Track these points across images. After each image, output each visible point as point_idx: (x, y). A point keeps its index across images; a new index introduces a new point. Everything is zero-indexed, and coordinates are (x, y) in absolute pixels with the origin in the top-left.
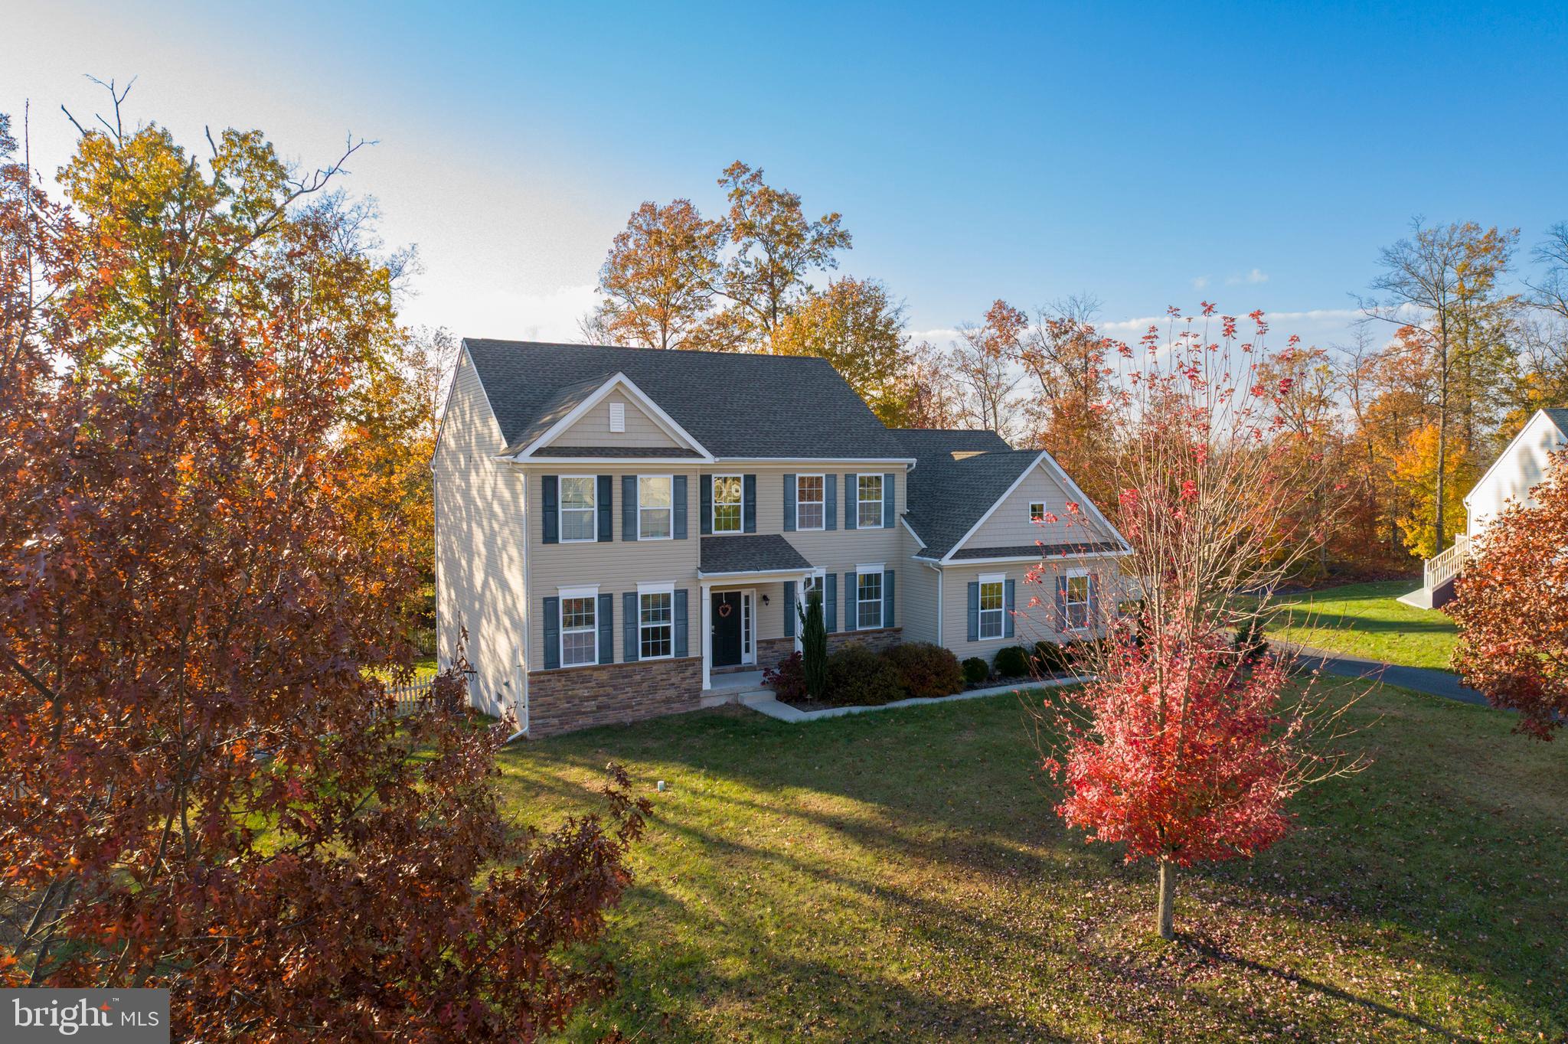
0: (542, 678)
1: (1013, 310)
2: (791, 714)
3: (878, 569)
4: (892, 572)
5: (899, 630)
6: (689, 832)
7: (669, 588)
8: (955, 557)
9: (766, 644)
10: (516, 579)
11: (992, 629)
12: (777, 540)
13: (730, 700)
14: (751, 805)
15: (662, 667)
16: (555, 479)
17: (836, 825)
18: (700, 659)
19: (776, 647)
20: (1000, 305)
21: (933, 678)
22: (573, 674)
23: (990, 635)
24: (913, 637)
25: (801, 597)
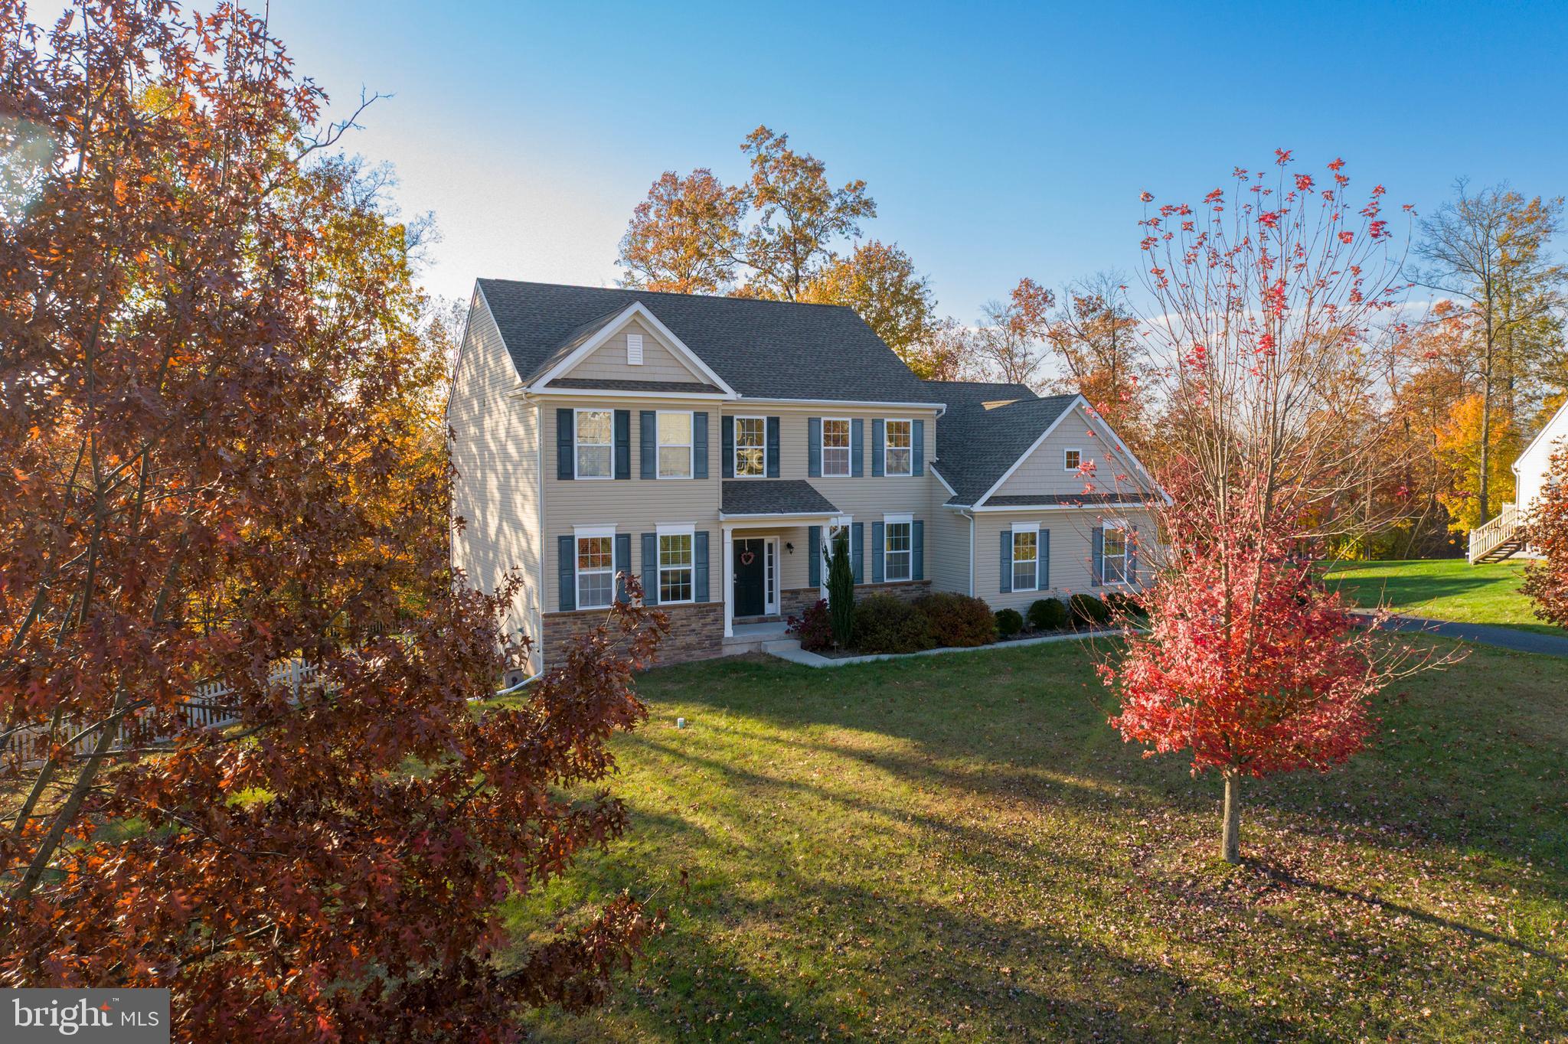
0: (557, 620)
1: (1041, 288)
2: (817, 661)
3: (907, 519)
4: (921, 522)
5: (928, 583)
6: (709, 764)
7: (689, 530)
8: (986, 504)
9: (791, 594)
10: (530, 518)
11: (1026, 581)
12: (803, 484)
13: (753, 648)
14: (777, 740)
15: (682, 613)
16: (571, 412)
17: (868, 758)
18: (722, 605)
19: (801, 597)
20: (1028, 283)
21: (965, 627)
22: (589, 617)
23: (1024, 587)
24: (943, 586)
25: (827, 541)
